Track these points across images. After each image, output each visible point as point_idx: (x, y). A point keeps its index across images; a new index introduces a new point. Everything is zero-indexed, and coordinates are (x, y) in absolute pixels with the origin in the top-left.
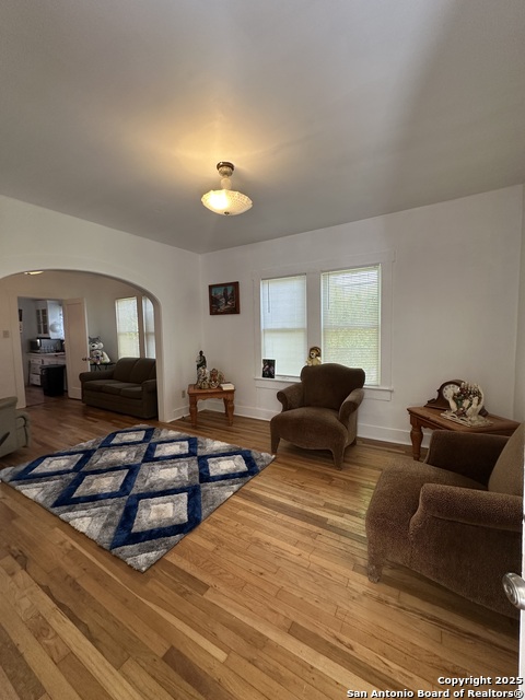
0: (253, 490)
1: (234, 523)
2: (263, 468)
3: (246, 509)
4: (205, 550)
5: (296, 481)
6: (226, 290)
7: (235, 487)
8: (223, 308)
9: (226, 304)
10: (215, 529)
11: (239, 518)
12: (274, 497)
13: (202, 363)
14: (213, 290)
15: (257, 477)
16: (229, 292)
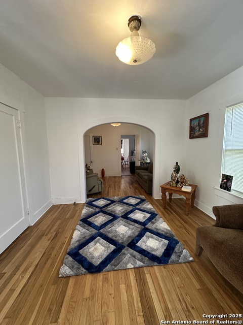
0: (148, 276)
1: (111, 291)
2: (174, 263)
3: (128, 287)
4: (83, 293)
5: (188, 299)
6: (200, 121)
7: (139, 263)
8: (197, 134)
9: (199, 130)
10: (101, 283)
11: (117, 290)
12: (154, 296)
13: (177, 169)
14: (193, 122)
15: (162, 267)
16: (202, 122)
